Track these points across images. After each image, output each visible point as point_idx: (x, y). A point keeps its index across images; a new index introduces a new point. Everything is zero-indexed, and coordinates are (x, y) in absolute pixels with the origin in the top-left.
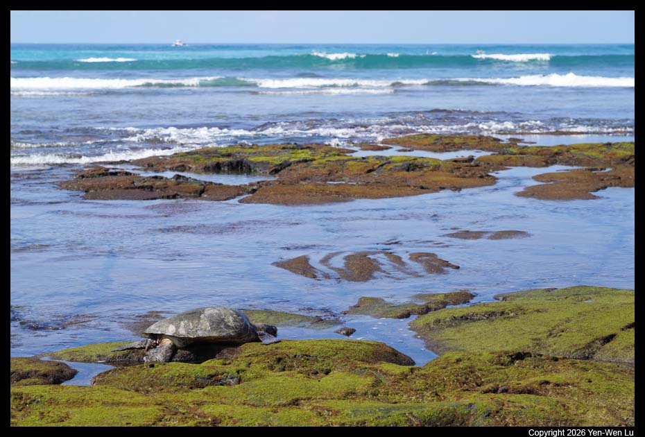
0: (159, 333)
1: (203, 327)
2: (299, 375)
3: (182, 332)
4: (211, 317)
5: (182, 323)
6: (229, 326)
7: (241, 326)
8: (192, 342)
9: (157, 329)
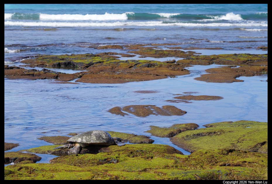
0: (74, 141)
1: (93, 139)
2: (142, 159)
3: (84, 141)
4: (96, 134)
5: (84, 137)
6: (103, 138)
7: (108, 138)
8: (88, 145)
9: (73, 140)
